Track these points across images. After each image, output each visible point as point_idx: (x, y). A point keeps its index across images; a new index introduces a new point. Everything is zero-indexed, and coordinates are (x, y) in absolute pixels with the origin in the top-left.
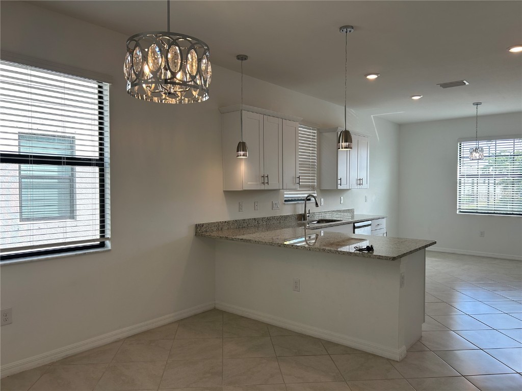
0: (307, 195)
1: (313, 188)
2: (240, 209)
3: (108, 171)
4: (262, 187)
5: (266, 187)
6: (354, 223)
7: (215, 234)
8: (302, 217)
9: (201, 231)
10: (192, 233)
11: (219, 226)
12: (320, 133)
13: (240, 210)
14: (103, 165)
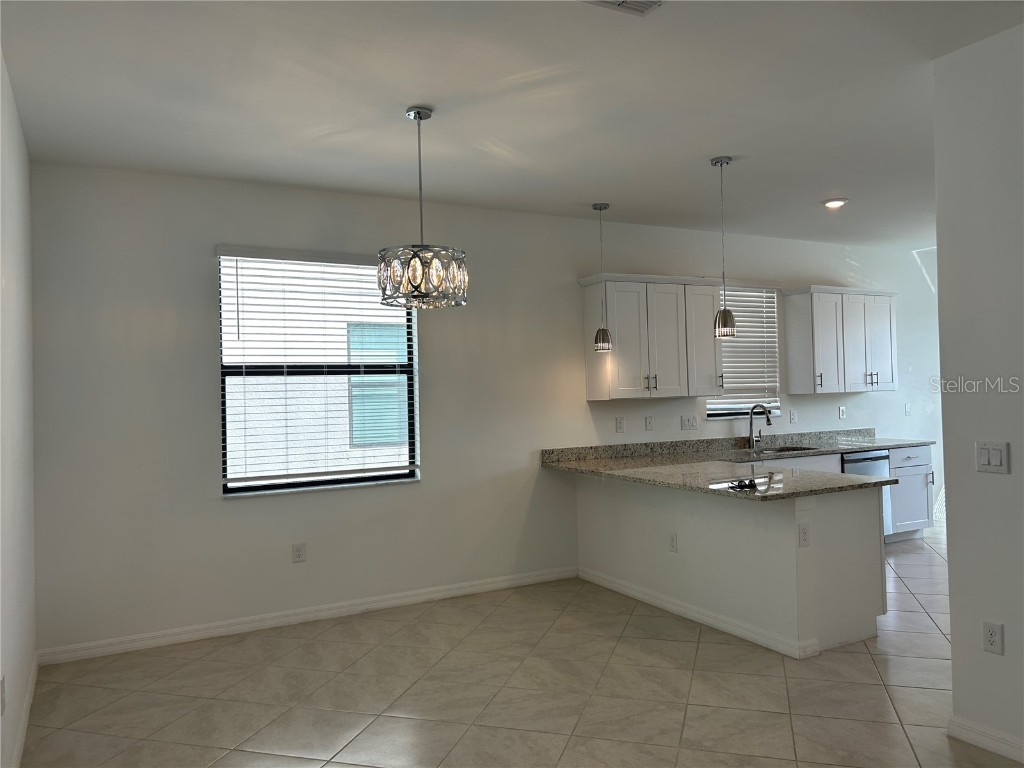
0: (752, 405)
1: (772, 392)
2: (618, 428)
3: (416, 379)
4: (647, 395)
5: (655, 394)
6: (842, 454)
7: (573, 465)
8: (746, 442)
9: (550, 460)
10: (537, 462)
11: (580, 454)
12: (783, 296)
13: (619, 430)
14: (411, 372)
